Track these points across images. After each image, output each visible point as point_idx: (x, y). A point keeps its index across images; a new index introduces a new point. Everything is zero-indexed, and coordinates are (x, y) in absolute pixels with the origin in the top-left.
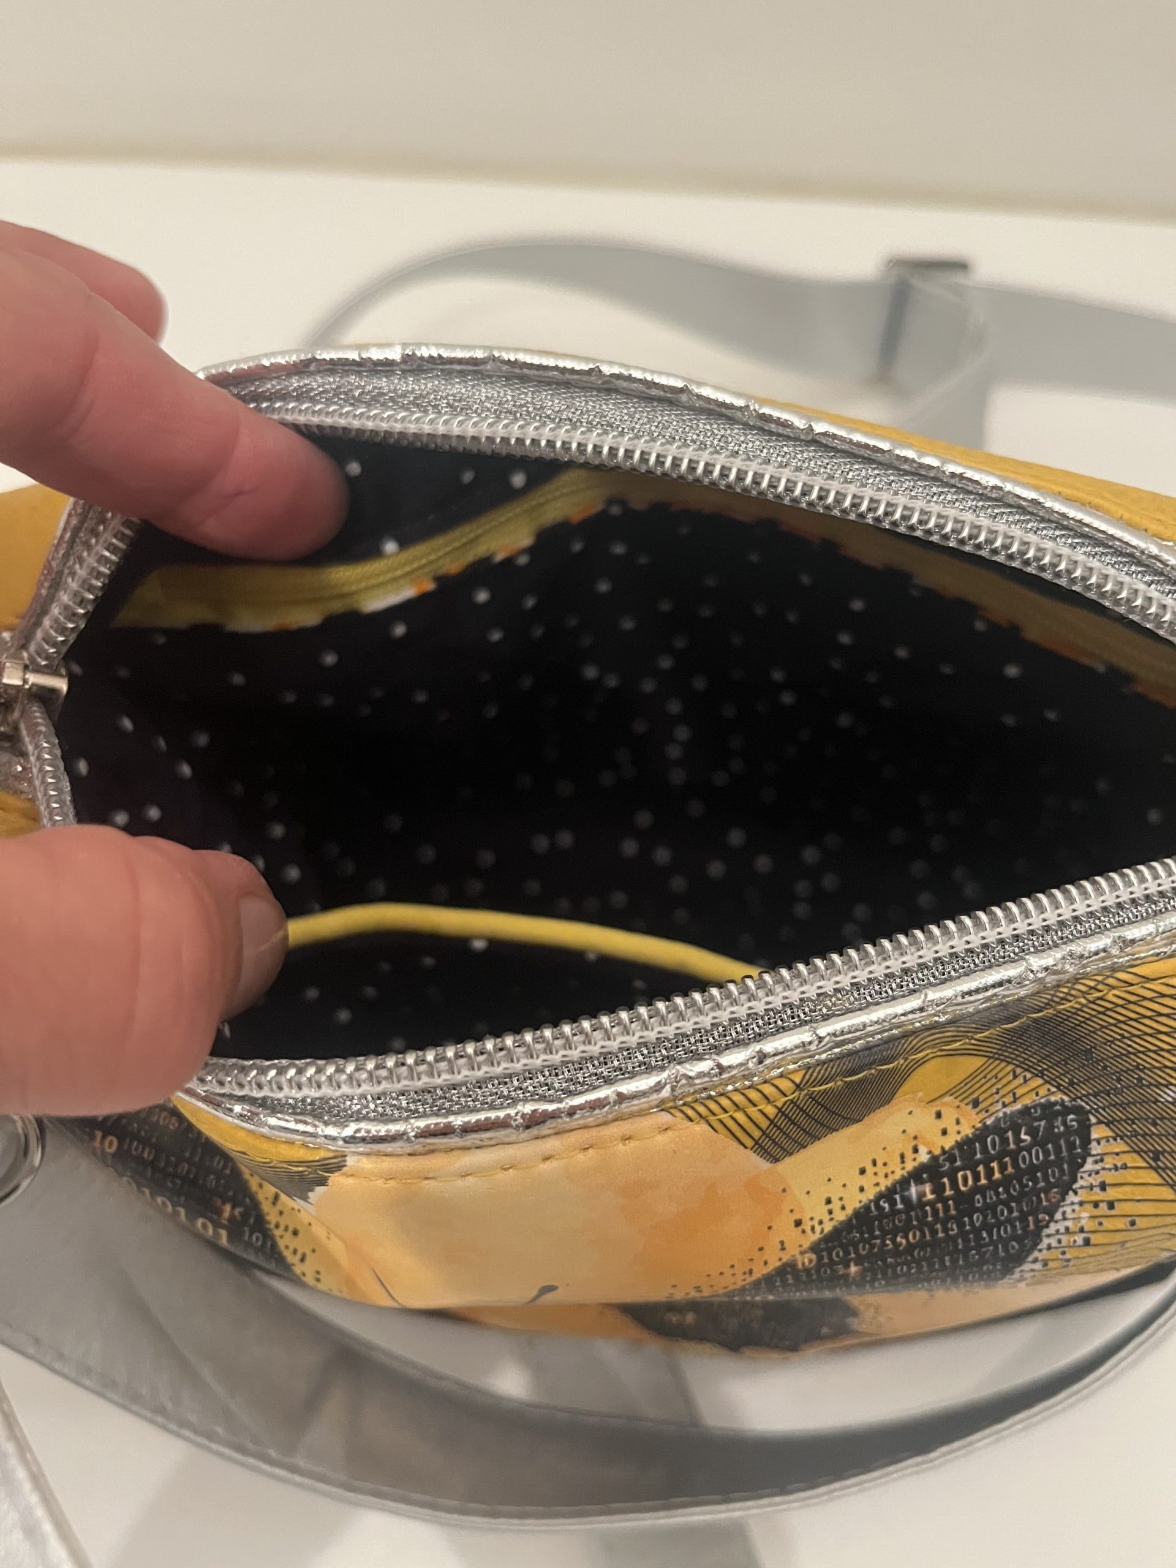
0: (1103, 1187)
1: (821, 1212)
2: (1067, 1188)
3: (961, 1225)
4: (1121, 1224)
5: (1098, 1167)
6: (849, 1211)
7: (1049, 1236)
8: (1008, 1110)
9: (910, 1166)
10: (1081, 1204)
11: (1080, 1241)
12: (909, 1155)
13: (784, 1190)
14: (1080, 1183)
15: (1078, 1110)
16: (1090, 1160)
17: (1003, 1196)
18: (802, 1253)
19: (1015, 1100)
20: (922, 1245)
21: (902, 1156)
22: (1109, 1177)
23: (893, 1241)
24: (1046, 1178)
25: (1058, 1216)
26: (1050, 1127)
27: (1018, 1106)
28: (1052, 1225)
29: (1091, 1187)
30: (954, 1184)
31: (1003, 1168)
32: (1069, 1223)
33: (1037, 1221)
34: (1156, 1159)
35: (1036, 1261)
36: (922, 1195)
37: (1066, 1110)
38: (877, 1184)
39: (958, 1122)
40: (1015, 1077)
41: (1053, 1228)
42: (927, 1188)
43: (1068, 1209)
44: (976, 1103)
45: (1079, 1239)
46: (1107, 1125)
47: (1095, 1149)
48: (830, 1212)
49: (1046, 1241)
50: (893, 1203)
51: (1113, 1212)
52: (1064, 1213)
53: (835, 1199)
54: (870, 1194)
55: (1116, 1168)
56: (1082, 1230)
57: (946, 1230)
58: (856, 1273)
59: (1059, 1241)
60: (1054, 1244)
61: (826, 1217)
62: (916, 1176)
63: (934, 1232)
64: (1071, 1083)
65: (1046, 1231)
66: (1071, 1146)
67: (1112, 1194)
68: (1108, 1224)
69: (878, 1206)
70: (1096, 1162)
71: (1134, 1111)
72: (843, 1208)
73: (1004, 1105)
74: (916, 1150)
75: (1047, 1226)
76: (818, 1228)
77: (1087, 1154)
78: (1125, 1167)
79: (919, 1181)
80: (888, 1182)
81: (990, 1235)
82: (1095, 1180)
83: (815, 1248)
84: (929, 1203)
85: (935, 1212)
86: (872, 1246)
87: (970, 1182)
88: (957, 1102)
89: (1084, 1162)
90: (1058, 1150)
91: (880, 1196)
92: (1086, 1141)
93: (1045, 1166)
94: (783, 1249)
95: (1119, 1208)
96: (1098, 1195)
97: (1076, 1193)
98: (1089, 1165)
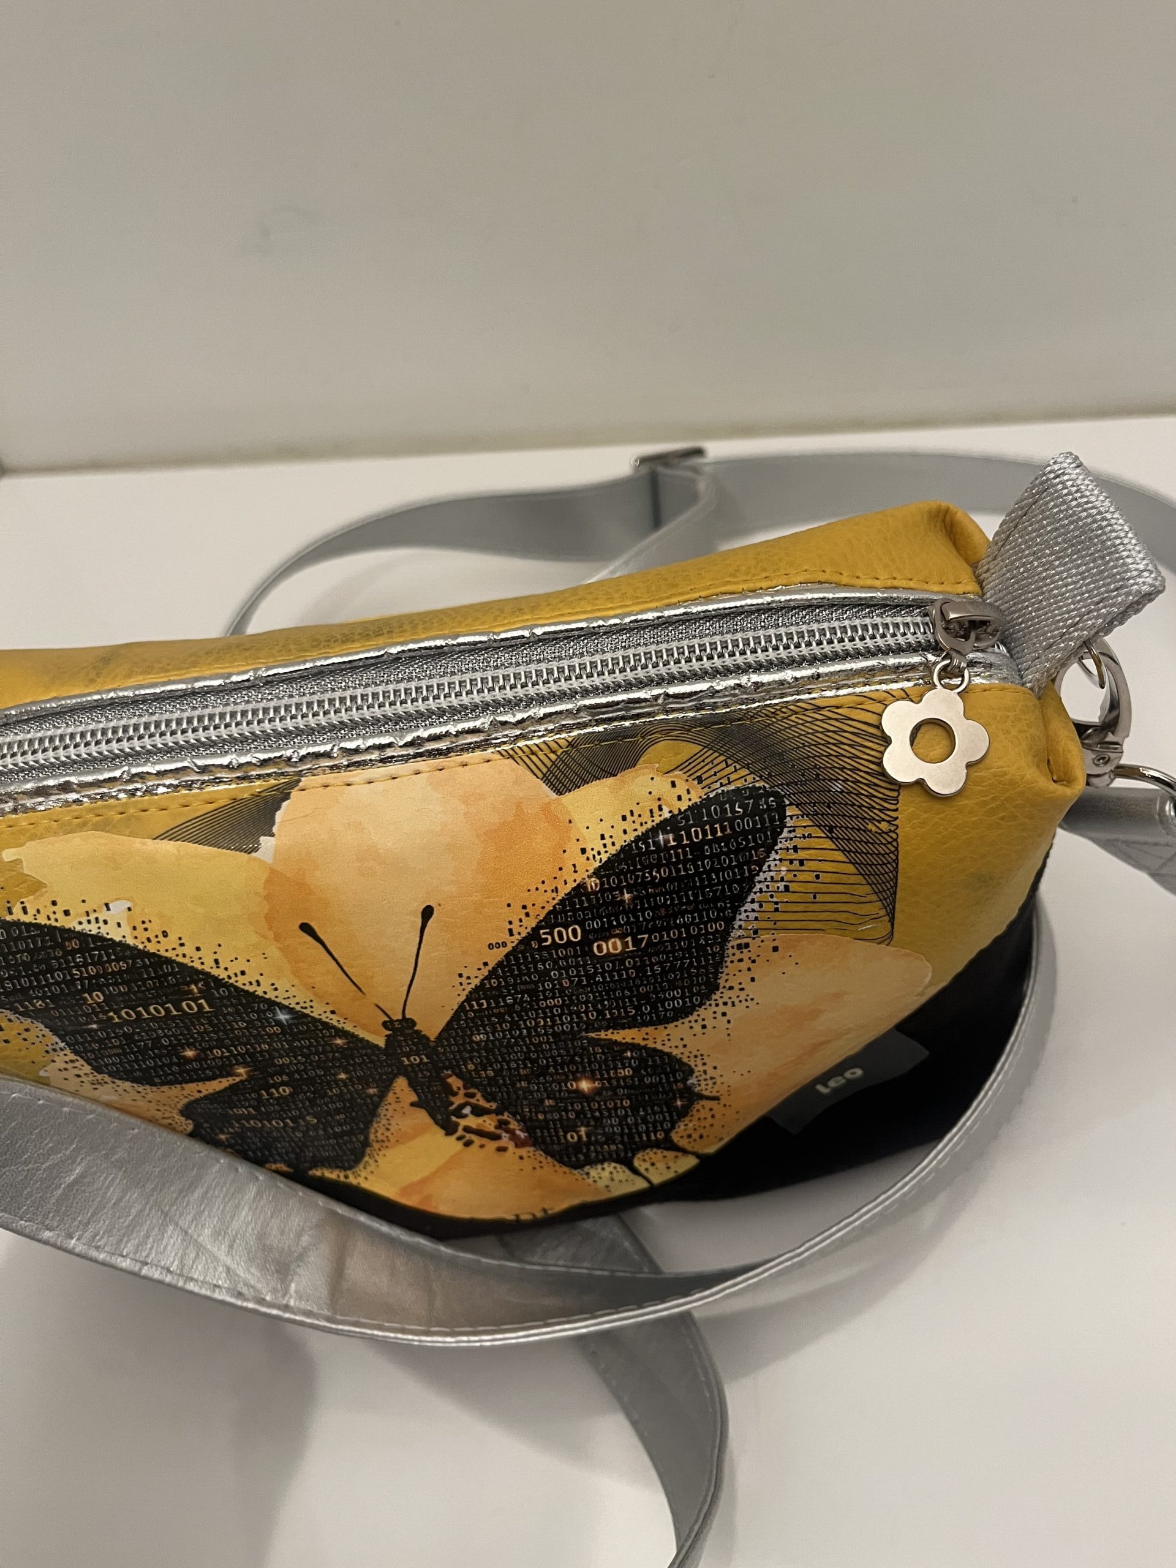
0: (795, 849)
1: (598, 845)
2: (770, 849)
3: (696, 867)
4: (811, 877)
5: (792, 835)
6: (618, 847)
7: (760, 882)
8: (725, 789)
9: (657, 820)
10: (781, 860)
11: (782, 888)
12: (656, 812)
13: (570, 822)
14: (780, 846)
15: (776, 795)
16: (786, 830)
17: (725, 850)
18: (589, 877)
19: (729, 783)
20: (670, 879)
21: (651, 811)
22: (800, 843)
23: (650, 873)
24: (755, 840)
25: (765, 868)
26: (756, 805)
27: (732, 787)
28: (761, 874)
29: (788, 849)
30: (689, 837)
31: (723, 829)
32: (772, 874)
33: (750, 870)
34: (831, 831)
35: (753, 901)
37: (768, 795)
38: (636, 830)
39: (688, 792)
40: (727, 766)
41: (762, 876)
42: (671, 837)
43: (772, 864)
44: (700, 780)
45: (781, 885)
46: (797, 806)
47: (789, 822)
48: (605, 846)
50: (648, 845)
51: (803, 868)
52: (769, 866)
53: (607, 836)
54: (631, 836)
55: (804, 837)
56: (782, 879)
57: (686, 870)
58: (629, 900)
59: (768, 887)
60: (764, 889)
61: (603, 850)
62: (662, 826)
63: (678, 871)
64: (770, 775)
65: (757, 879)
66: (772, 820)
67: (802, 855)
68: (801, 877)
69: (637, 846)
70: (790, 832)
71: (815, 797)
72: (613, 844)
74: (660, 808)
75: (758, 875)
76: (597, 858)
77: (783, 826)
78: (810, 836)
79: (665, 832)
80: (643, 829)
81: (718, 877)
82: (791, 846)
83: (597, 873)
84: (673, 847)
85: (677, 855)
86: (637, 877)
87: (700, 837)
88: (685, 777)
89: (782, 832)
90: (763, 822)
91: (638, 839)
92: (783, 817)
93: (754, 831)
94: (576, 872)
95: (808, 865)
96: (792, 855)
97: (777, 853)
98: (785, 834)
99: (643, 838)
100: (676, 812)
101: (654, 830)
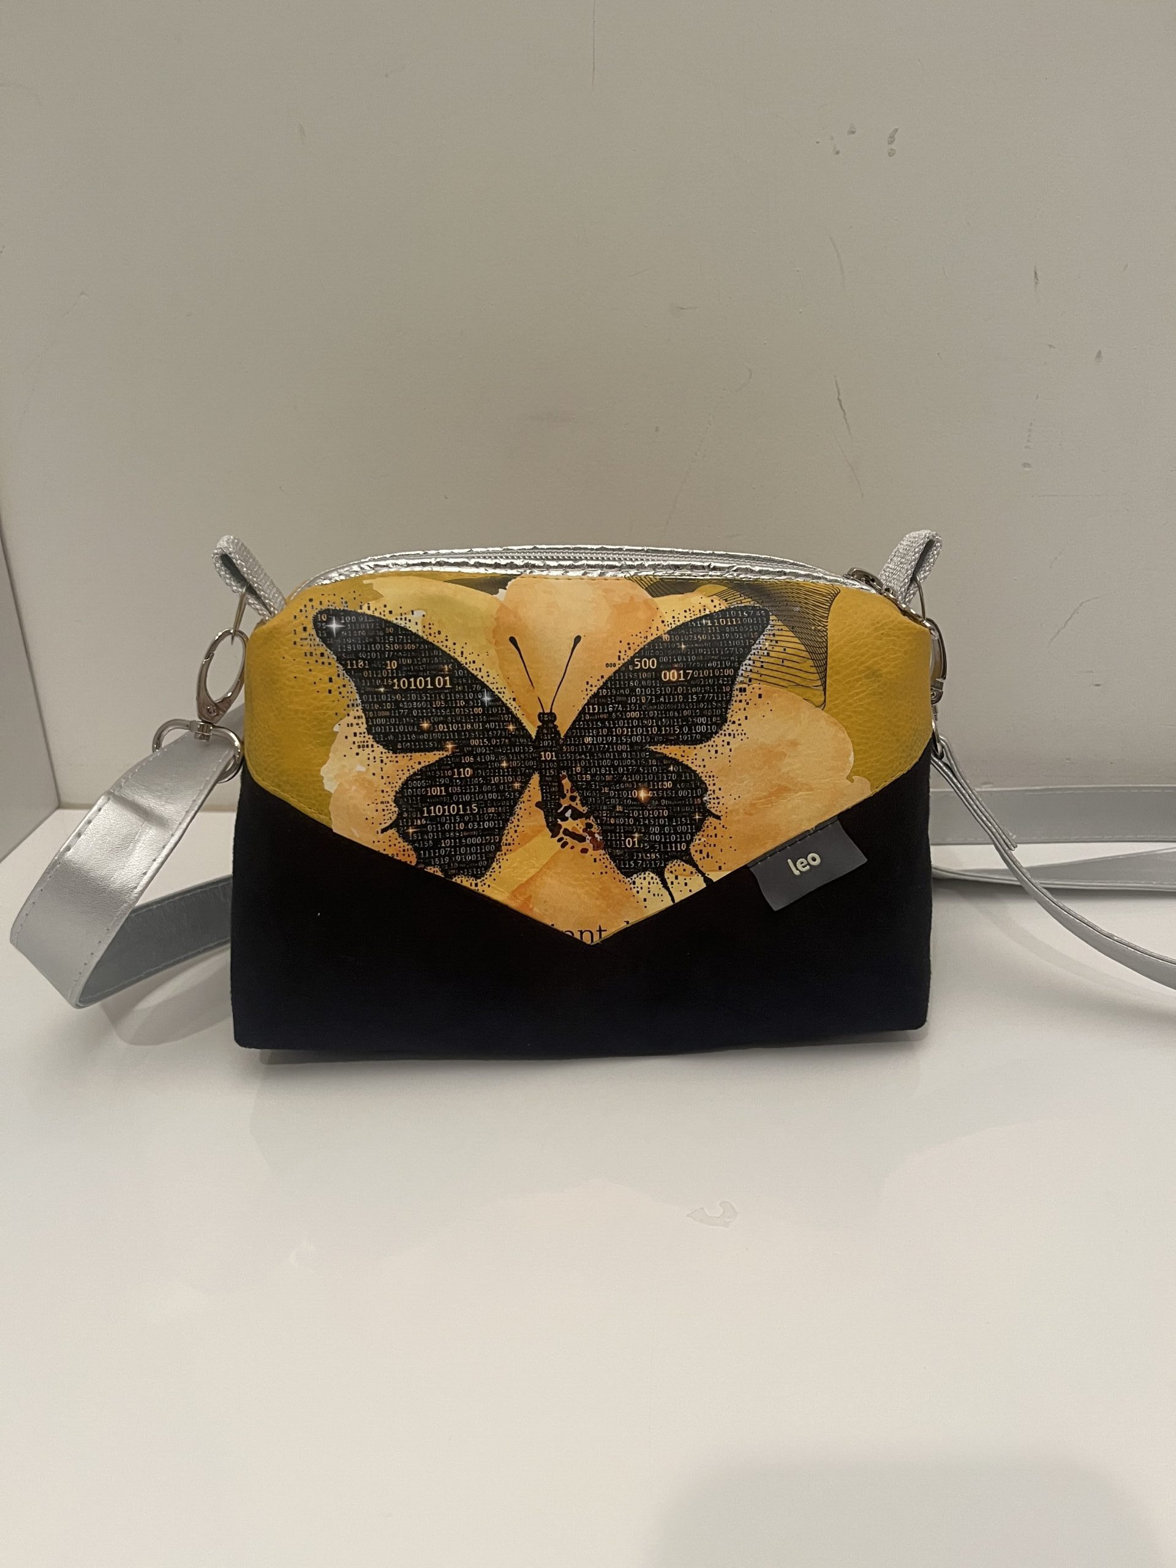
0: (774, 635)
1: (671, 621)
2: (761, 633)
3: (721, 636)
4: (782, 649)
5: (773, 628)
6: (681, 622)
7: (754, 649)
8: (739, 605)
9: (703, 614)
10: (766, 639)
11: (766, 654)
12: (702, 611)
13: (657, 609)
14: (765, 633)
15: (765, 610)
16: (769, 626)
17: (737, 630)
18: (665, 634)
19: (741, 603)
20: (707, 641)
21: (700, 610)
22: (777, 633)
23: (697, 637)
24: (753, 628)
25: (757, 642)
26: (755, 613)
27: (743, 605)
28: (755, 645)
29: (770, 635)
30: (719, 622)
31: (737, 621)
32: (761, 646)
33: (749, 643)
34: (793, 628)
35: (750, 659)
36: (707, 623)
37: (760, 610)
38: (691, 617)
39: (720, 604)
40: (741, 596)
41: (755, 646)
42: (709, 621)
43: (761, 641)
44: (726, 600)
45: (766, 652)
46: (776, 616)
47: (771, 622)
48: (674, 621)
49: (753, 651)
50: (697, 624)
51: (777, 644)
52: (760, 642)
53: (676, 617)
54: (688, 619)
55: (779, 630)
56: (766, 649)
57: (715, 637)
58: (684, 648)
59: (758, 652)
60: (756, 653)
61: (673, 623)
62: (705, 617)
63: (711, 637)
64: (762, 602)
65: (753, 647)
66: (762, 620)
67: (777, 638)
68: (776, 649)
69: (691, 624)
70: (771, 627)
71: (784, 613)
72: (679, 621)
73: (737, 603)
74: (705, 610)
75: (753, 645)
76: (670, 626)
77: (768, 624)
78: (782, 630)
79: (706, 619)
80: (695, 617)
81: (732, 643)
82: (771, 633)
83: (669, 632)
84: (709, 626)
85: (712, 630)
86: (690, 638)
87: (725, 623)
88: (719, 598)
89: (767, 627)
90: (758, 621)
91: (691, 621)
92: (768, 620)
93: (753, 624)
94: (658, 630)
95: (780, 643)
96: (772, 637)
97: (764, 636)
98: (769, 627)
99: (695, 620)
100: (713, 612)
101: (701, 618)
